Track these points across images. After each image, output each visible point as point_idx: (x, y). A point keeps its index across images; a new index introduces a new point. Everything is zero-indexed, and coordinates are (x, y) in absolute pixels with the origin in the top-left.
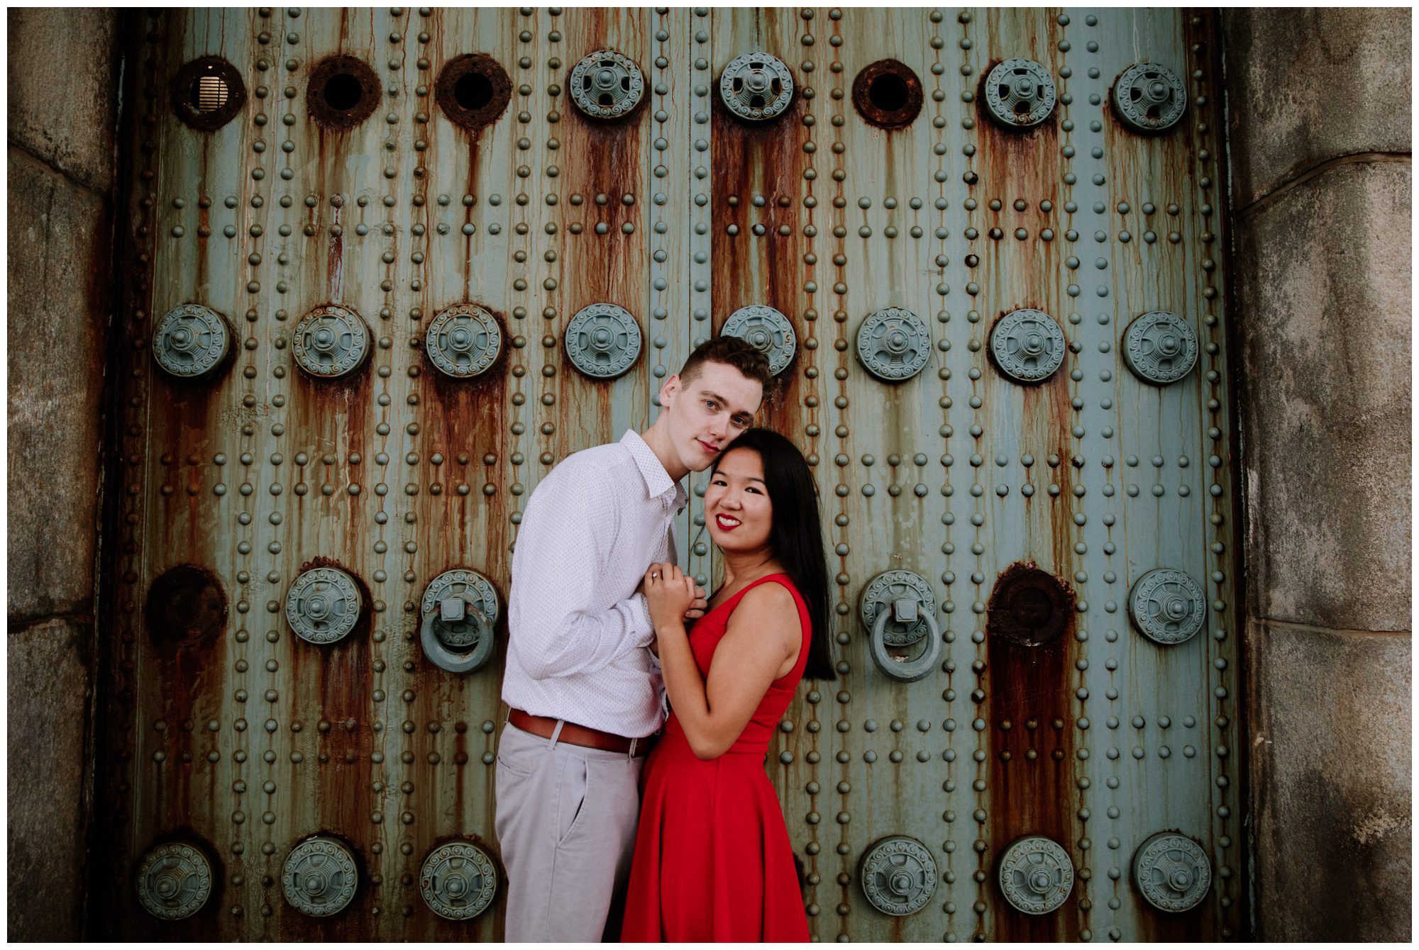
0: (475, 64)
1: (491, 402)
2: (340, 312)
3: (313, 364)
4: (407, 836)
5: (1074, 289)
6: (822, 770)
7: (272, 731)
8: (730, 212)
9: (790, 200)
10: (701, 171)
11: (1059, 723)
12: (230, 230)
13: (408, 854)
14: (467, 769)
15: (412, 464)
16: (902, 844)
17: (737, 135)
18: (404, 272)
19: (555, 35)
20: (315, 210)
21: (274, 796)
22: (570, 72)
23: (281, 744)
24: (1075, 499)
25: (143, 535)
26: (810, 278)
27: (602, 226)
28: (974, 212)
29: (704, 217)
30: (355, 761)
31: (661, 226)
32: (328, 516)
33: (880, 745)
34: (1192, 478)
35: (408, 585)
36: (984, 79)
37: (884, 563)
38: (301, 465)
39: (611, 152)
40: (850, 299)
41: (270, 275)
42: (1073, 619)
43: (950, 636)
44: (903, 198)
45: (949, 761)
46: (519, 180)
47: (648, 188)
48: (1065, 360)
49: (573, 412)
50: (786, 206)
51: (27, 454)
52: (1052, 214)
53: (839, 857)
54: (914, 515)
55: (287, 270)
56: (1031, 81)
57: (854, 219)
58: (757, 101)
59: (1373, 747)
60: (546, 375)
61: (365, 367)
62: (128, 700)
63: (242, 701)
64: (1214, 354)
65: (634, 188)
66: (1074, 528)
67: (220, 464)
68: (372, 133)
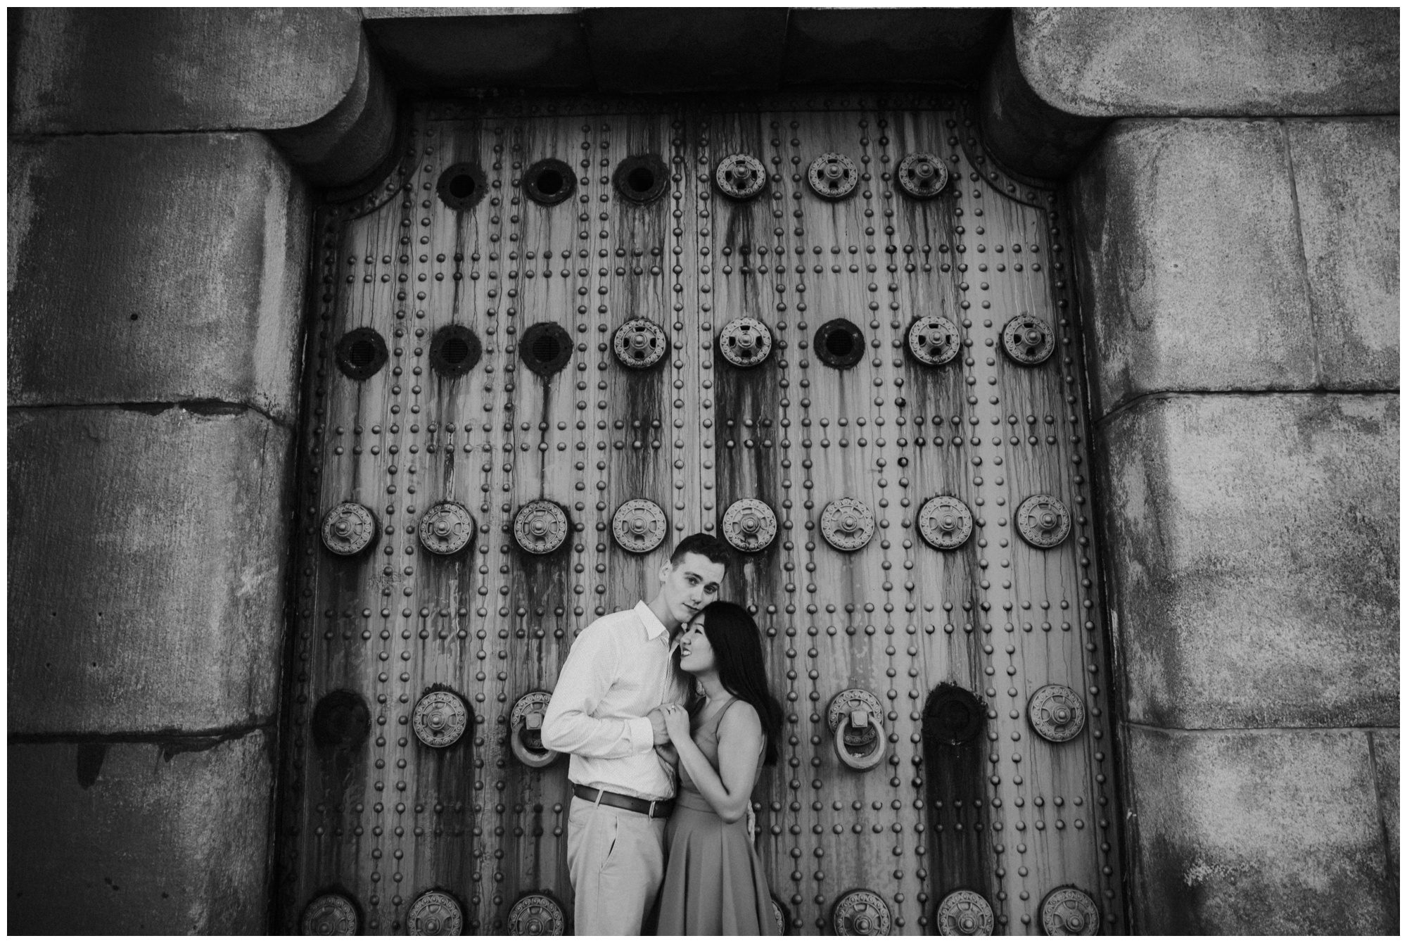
0: (547, 330)
1: (560, 571)
2: (454, 508)
3: (434, 544)
4: (498, 891)
5: (978, 480)
6: (802, 840)
7: (401, 812)
8: (728, 432)
9: (771, 422)
10: (708, 403)
11: (979, 803)
12: (376, 449)
13: (498, 904)
14: (543, 840)
15: (504, 616)
16: (863, 896)
17: (733, 377)
18: (498, 477)
19: (603, 308)
20: (436, 434)
21: (402, 861)
22: (614, 335)
23: (408, 822)
24: (984, 635)
25: (311, 668)
26: (786, 478)
27: (638, 444)
28: (904, 427)
29: (709, 436)
30: (461, 834)
31: (680, 443)
32: (443, 653)
33: (844, 820)
34: (1071, 616)
35: (501, 704)
36: (908, 330)
37: (845, 684)
38: (424, 617)
39: (643, 391)
40: (815, 491)
41: (403, 481)
42: (987, 724)
43: (895, 738)
44: (852, 419)
45: (897, 832)
46: (578, 411)
47: (671, 415)
48: (973, 532)
49: (618, 579)
50: (769, 426)
51: (247, 614)
52: (960, 426)
53: (817, 906)
54: (866, 649)
55: (415, 477)
56: (940, 333)
57: (817, 434)
58: (746, 353)
59: (1192, 814)
60: (599, 551)
61: (470, 547)
62: (298, 789)
63: (380, 790)
64: (1084, 524)
65: (660, 416)
66: (984, 656)
67: (367, 617)
68: (476, 379)
